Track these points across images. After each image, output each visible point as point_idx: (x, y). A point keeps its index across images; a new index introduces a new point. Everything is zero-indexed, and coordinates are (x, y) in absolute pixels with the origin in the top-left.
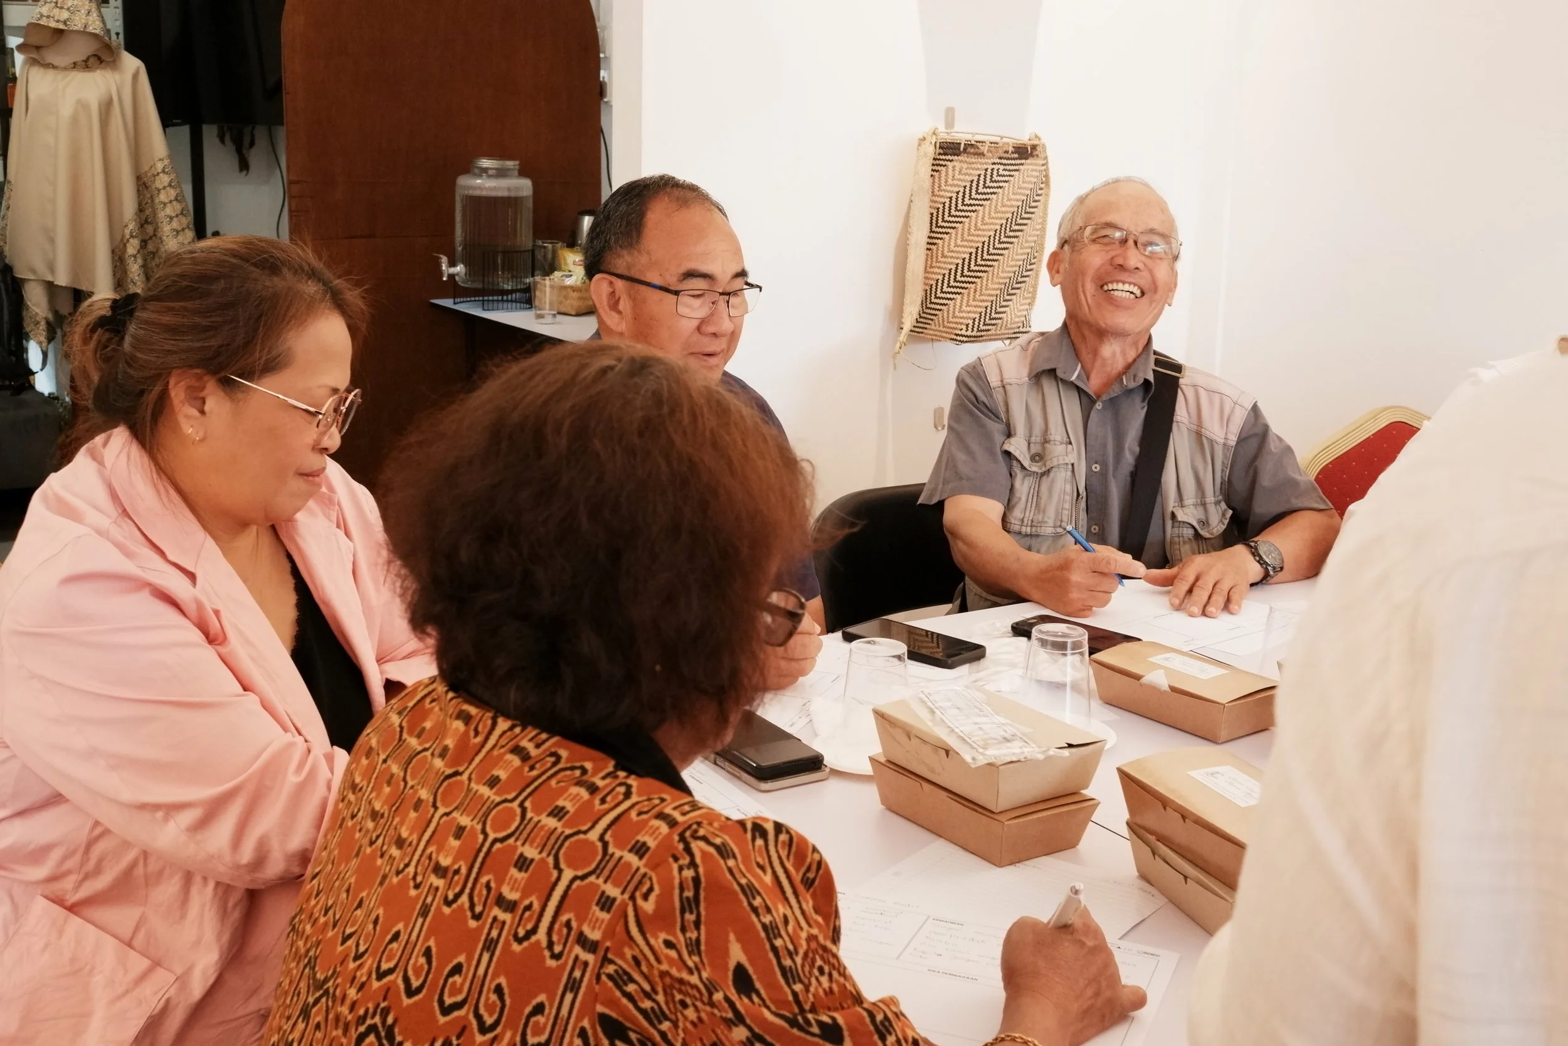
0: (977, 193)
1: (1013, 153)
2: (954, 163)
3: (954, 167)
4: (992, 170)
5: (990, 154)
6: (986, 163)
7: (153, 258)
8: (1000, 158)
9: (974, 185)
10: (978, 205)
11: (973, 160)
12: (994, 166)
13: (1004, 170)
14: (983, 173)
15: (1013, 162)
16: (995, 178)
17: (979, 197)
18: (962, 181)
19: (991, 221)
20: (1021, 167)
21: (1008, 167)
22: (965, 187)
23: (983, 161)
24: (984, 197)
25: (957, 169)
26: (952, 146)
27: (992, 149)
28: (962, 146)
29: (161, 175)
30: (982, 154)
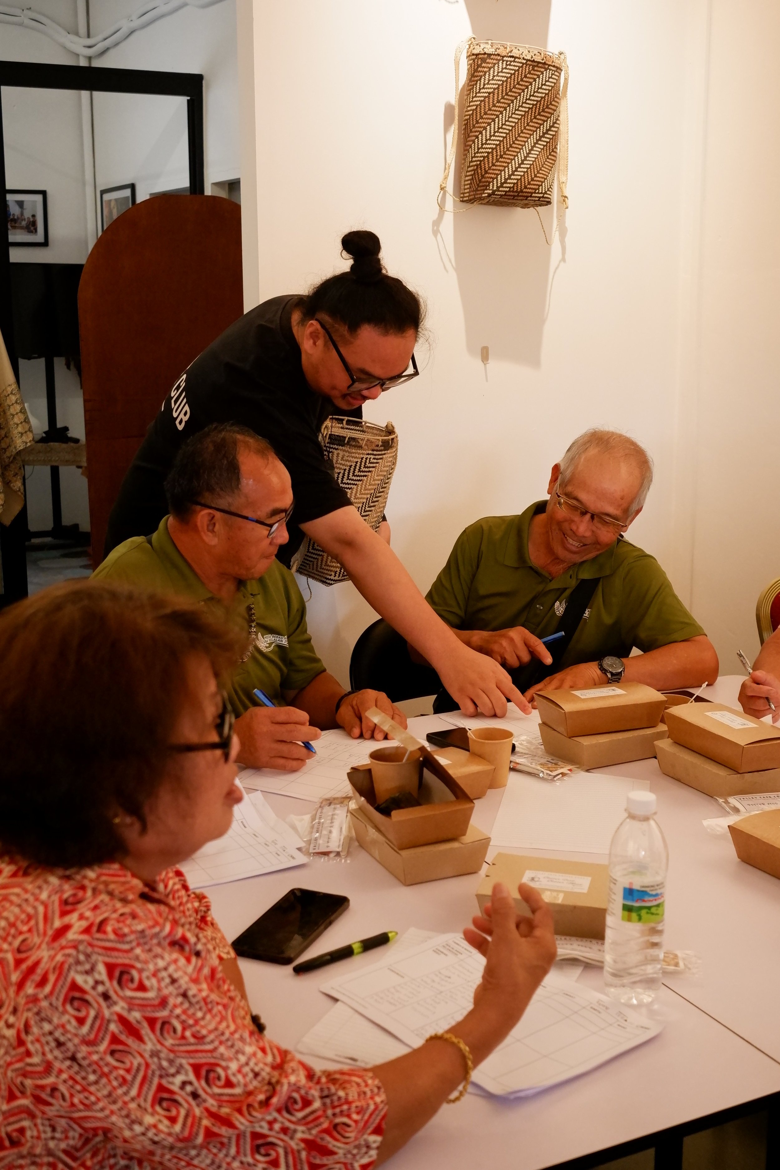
0: (353, 475)
1: (381, 446)
2: (339, 451)
3: (338, 454)
4: (366, 459)
5: (366, 447)
6: (362, 454)
7: (5, 453)
8: (373, 450)
9: (352, 469)
10: (353, 484)
11: (354, 451)
12: (368, 456)
13: (374, 459)
14: (359, 460)
15: (380, 453)
16: (368, 465)
17: (354, 478)
18: (343, 465)
19: (361, 496)
20: (384, 456)
21: (376, 457)
22: (345, 470)
23: (361, 452)
24: (358, 478)
25: (340, 456)
26: (339, 438)
27: (368, 443)
28: (347, 439)
29: (10, 395)
30: (360, 447)
